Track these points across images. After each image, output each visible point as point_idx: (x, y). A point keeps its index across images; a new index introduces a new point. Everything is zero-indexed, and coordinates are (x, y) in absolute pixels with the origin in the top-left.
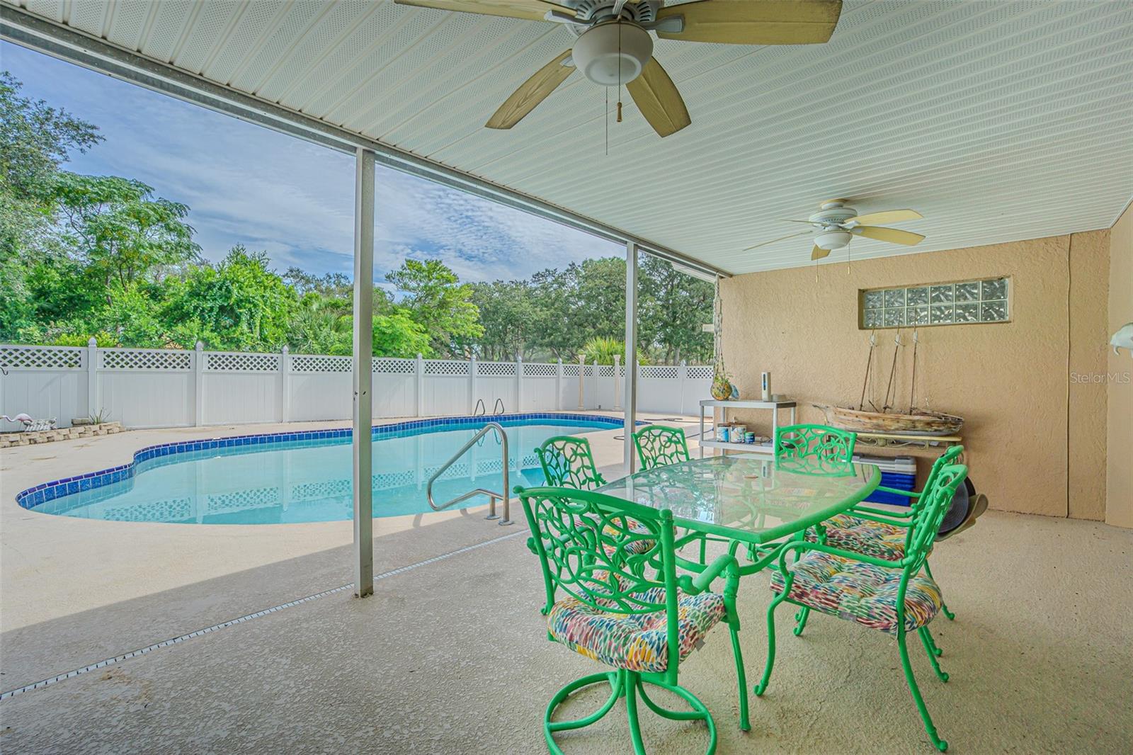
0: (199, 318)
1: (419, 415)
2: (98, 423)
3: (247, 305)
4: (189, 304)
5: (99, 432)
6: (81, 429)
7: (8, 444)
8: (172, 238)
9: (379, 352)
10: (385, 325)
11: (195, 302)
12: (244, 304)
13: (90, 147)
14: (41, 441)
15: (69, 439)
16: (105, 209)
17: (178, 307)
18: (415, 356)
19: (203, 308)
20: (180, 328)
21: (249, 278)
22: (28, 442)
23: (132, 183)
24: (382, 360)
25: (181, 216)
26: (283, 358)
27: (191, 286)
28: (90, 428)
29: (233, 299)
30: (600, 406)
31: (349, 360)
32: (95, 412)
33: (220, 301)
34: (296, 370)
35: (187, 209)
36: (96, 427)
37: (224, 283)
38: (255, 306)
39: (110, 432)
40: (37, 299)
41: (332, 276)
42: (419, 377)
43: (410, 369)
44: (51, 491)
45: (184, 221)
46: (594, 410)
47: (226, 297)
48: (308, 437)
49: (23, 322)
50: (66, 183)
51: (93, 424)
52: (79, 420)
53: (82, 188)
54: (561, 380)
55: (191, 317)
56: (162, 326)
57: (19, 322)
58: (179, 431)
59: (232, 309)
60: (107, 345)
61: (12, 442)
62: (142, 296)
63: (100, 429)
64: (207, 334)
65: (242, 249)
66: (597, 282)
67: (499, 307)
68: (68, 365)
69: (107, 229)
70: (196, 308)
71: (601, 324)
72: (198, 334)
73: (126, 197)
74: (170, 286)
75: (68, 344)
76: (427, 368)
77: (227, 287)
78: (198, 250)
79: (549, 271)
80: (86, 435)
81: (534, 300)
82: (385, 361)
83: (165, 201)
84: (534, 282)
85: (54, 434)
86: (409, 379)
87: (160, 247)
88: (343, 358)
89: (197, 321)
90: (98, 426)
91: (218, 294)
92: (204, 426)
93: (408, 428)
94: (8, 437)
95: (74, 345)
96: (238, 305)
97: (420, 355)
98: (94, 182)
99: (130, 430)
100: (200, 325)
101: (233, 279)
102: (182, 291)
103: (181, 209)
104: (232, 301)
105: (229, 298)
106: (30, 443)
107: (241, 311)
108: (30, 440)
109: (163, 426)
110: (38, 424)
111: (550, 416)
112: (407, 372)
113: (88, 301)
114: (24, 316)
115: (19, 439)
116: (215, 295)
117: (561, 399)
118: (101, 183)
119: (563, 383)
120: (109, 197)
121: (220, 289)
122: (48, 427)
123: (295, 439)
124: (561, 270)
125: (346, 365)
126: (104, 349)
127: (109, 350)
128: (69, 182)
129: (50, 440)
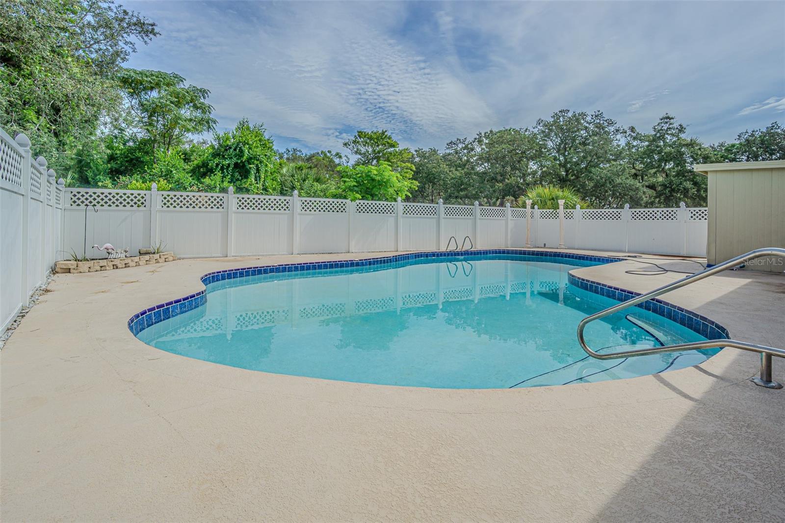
0: (220, 172)
1: (399, 250)
2: (157, 253)
3: (255, 161)
4: (212, 162)
5: (159, 260)
6: (147, 257)
7: (99, 268)
8: (198, 114)
9: (367, 196)
10: (375, 172)
11: (216, 161)
12: (253, 161)
13: (151, 39)
14: (121, 267)
15: (139, 265)
16: (154, 94)
17: (205, 164)
18: (395, 200)
19: (223, 165)
20: (207, 180)
21: (256, 141)
22: (112, 268)
23: (172, 75)
24: (370, 202)
25: (204, 98)
26: (293, 200)
27: (213, 148)
28: (153, 256)
29: (245, 157)
30: (545, 245)
31: (344, 203)
32: (155, 245)
33: (235, 159)
34: (303, 210)
35: (208, 92)
36: (157, 256)
37: (238, 144)
38: (261, 162)
39: (167, 260)
40: (109, 162)
41: (290, 150)
42: (399, 217)
43: (392, 211)
44: (150, 317)
45: (206, 102)
46: (541, 248)
47: (239, 156)
48: (326, 267)
49: (101, 177)
50: (130, 75)
51: (154, 253)
52: (144, 250)
53: (141, 79)
54: (510, 222)
55: (214, 172)
56: (193, 179)
57: (99, 178)
58: (218, 261)
59: (244, 166)
60: (164, 190)
61: (101, 267)
62: (180, 156)
63: (160, 258)
64: (226, 184)
65: (246, 121)
66: (504, 146)
67: (421, 168)
68: (137, 205)
69: (157, 106)
70: (217, 165)
71: (508, 180)
72: (219, 185)
73: (168, 85)
74: (194, 151)
75: (137, 189)
76: (405, 210)
77: (240, 148)
78: (215, 123)
79: (460, 140)
80: (151, 262)
81: (448, 163)
82: (372, 204)
83: (194, 87)
84: (447, 148)
85: (128, 261)
86: (391, 219)
87: (191, 120)
88: (340, 201)
89: (219, 174)
90: (158, 255)
91: (234, 154)
92: (233, 256)
93: (399, 261)
94: (99, 262)
95: (141, 189)
96: (248, 162)
97: (399, 199)
98: (148, 74)
99: (180, 259)
100: (221, 178)
101: (245, 141)
102: (207, 153)
103: (204, 92)
104: (245, 158)
105: (242, 156)
106: (114, 268)
107: (251, 166)
108: (113, 265)
109: (204, 256)
110: (117, 253)
111: (508, 252)
112: (389, 213)
113: (142, 162)
114: (102, 173)
115: (106, 264)
116: (231, 155)
117: (509, 237)
118: (152, 75)
119: (511, 224)
120: (158, 85)
121: (235, 150)
122: (123, 256)
123: (315, 269)
124: (470, 139)
125: (342, 207)
126: (163, 192)
127: (165, 193)
128: (132, 74)
129: (127, 266)
